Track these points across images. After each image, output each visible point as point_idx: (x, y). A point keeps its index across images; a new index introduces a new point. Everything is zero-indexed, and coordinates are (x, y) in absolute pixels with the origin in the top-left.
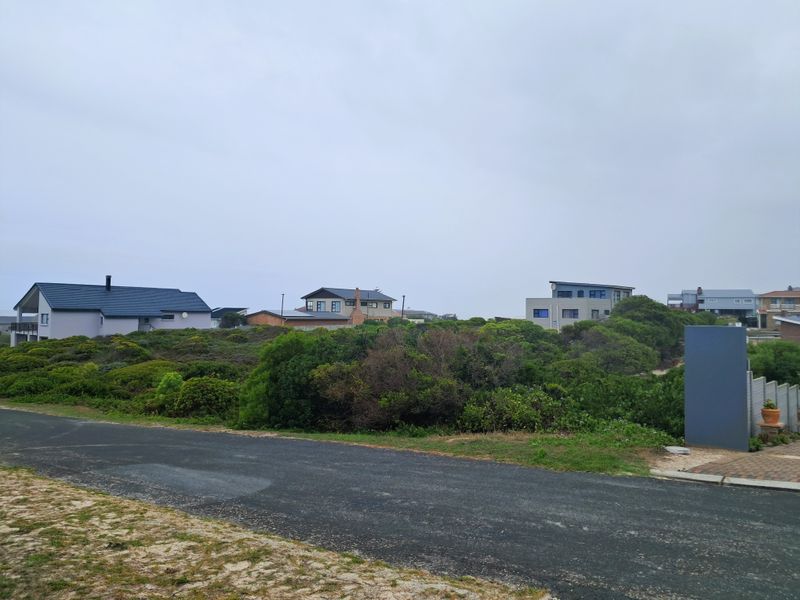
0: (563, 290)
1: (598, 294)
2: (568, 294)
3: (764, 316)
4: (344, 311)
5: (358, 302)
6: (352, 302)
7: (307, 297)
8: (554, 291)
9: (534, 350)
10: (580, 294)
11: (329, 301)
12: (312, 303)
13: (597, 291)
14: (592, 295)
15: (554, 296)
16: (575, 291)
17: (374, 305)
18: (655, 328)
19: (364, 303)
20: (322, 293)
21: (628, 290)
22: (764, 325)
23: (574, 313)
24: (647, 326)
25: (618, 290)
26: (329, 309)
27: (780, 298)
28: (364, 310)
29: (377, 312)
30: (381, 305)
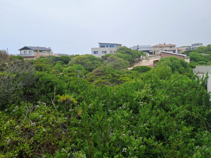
0: (102, 45)
1: (112, 46)
2: (104, 47)
3: (154, 52)
4: (33, 54)
5: (38, 51)
6: (37, 51)
7: (21, 50)
8: (100, 46)
9: (93, 64)
10: (107, 46)
11: (28, 51)
12: (22, 52)
13: (112, 45)
14: (110, 46)
15: (100, 47)
16: (106, 45)
17: (44, 52)
18: (128, 55)
19: (40, 51)
20: (25, 48)
21: (120, 45)
22: (154, 54)
23: (105, 52)
24: (126, 55)
25: (117, 45)
26: (28, 53)
27: (158, 47)
28: (41, 53)
29: (46, 54)
30: (47, 52)
